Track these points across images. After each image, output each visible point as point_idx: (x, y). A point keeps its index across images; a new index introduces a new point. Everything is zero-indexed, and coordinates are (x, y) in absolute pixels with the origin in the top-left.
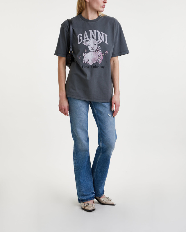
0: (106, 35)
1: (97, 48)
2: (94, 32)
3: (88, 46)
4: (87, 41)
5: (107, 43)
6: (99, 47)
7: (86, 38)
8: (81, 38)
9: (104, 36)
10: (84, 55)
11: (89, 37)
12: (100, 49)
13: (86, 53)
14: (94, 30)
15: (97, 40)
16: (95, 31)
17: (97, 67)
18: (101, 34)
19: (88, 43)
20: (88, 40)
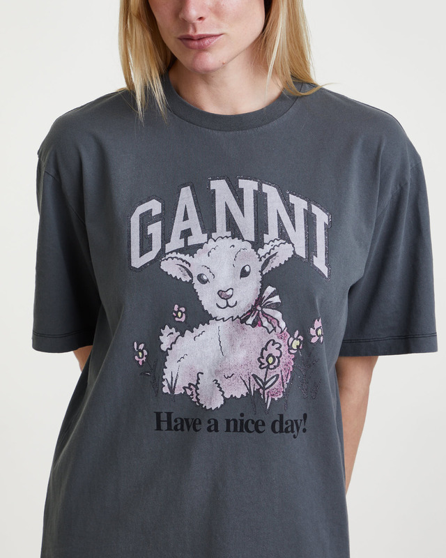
0: (322, 218)
1: (259, 301)
2: (238, 195)
3: (197, 286)
4: (190, 250)
5: (325, 270)
6: (270, 290)
7: (186, 234)
8: (155, 229)
9: (310, 220)
10: (166, 341)
11: (209, 226)
12: (276, 307)
13: (182, 329)
14: (243, 183)
15: (257, 244)
16: (248, 186)
17: (251, 427)
18: (290, 209)
19: (198, 262)
20: (200, 246)
